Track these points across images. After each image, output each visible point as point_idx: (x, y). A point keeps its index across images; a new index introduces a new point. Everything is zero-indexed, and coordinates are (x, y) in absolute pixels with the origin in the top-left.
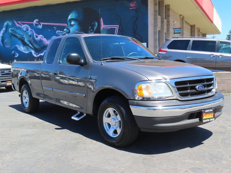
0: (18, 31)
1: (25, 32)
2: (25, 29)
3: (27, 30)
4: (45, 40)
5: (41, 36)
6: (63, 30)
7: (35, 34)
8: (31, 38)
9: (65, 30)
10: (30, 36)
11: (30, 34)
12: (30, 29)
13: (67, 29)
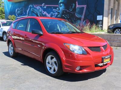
0: (35, 10)
1: (38, 10)
2: (38, 9)
3: (39, 9)
4: (47, 14)
5: (45, 12)
6: (56, 9)
7: (43, 11)
8: (41, 13)
9: (57, 9)
10: (40, 12)
11: (40, 11)
12: (40, 9)
13: (59, 8)
